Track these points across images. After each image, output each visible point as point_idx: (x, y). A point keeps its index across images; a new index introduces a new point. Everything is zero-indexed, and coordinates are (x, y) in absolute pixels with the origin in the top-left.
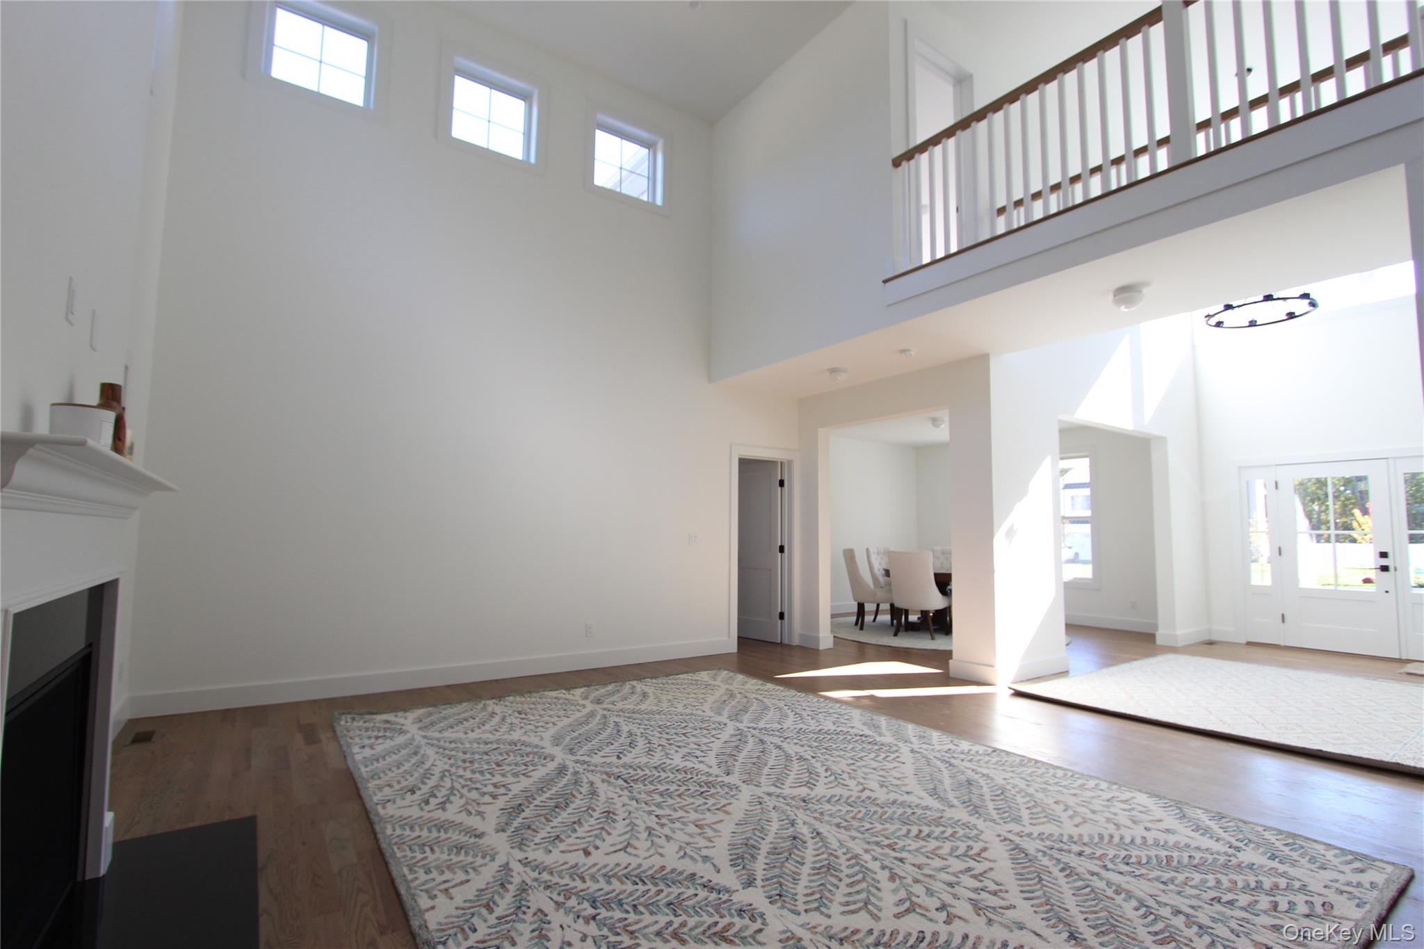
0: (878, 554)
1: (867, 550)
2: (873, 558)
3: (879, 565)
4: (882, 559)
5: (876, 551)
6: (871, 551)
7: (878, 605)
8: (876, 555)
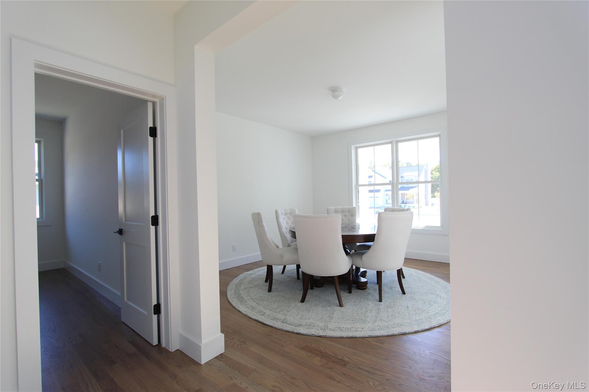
0: (285, 214)
1: (276, 212)
2: (281, 220)
3: (286, 224)
4: (289, 218)
5: (284, 212)
6: (280, 212)
7: (285, 267)
8: (283, 216)
